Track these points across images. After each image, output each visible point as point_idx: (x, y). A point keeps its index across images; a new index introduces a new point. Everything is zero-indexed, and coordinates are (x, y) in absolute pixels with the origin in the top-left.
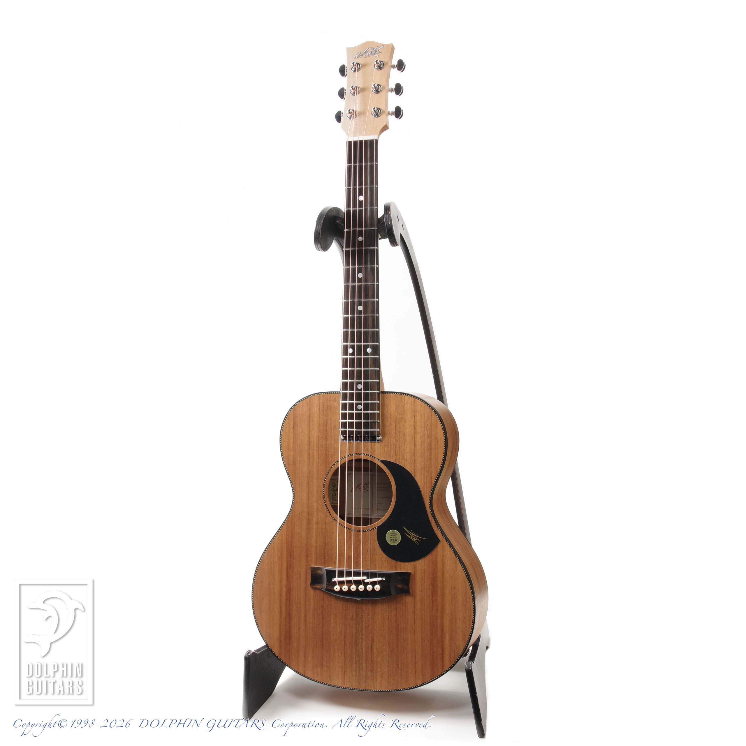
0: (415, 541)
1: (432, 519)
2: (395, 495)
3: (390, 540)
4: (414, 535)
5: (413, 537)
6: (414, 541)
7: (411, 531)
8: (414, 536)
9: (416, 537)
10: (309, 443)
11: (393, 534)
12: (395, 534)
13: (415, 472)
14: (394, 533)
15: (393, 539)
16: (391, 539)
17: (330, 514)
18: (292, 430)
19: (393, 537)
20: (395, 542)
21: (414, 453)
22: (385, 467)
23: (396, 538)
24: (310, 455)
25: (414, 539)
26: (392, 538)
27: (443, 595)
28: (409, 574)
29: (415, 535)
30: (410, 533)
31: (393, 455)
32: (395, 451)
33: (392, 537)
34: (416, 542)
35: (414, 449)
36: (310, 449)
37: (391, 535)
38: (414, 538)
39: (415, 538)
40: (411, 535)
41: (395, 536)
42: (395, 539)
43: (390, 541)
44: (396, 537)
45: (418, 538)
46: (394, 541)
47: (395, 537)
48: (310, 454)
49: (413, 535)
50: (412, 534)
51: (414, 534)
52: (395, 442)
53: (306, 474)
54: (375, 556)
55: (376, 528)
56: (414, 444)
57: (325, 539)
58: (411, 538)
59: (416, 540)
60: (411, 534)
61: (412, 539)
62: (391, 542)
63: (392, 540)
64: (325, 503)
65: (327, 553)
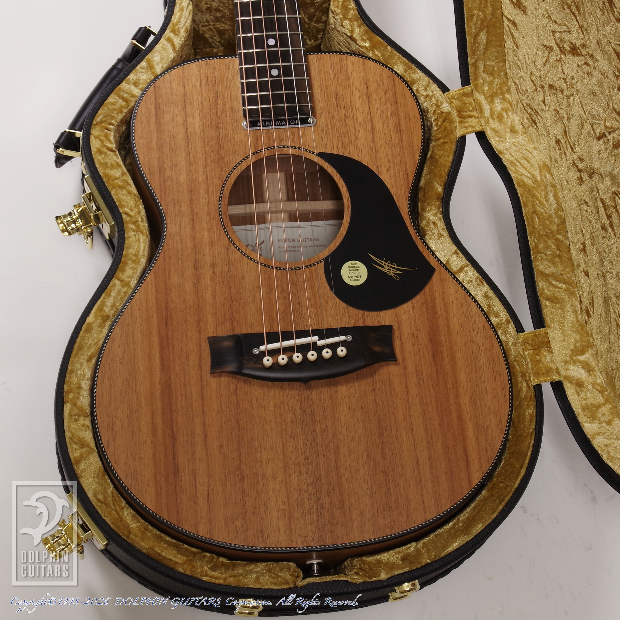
0: (392, 274)
1: (417, 237)
3: (349, 277)
4: (390, 265)
5: (389, 268)
6: (391, 275)
7: (384, 259)
8: (391, 267)
9: (394, 268)
10: (187, 136)
11: (353, 267)
12: (357, 267)
13: (378, 168)
14: (354, 265)
15: (354, 275)
16: (351, 275)
17: (236, 247)
18: (153, 120)
19: (354, 272)
20: (358, 280)
21: (373, 139)
22: (327, 163)
23: (359, 273)
24: (189, 155)
25: (391, 271)
26: (351, 273)
27: (453, 358)
28: (389, 328)
29: (392, 266)
30: (382, 263)
31: (337, 144)
32: (340, 139)
33: (350, 272)
34: (394, 276)
35: (373, 133)
36: (190, 146)
37: (350, 269)
38: (390, 270)
39: (392, 269)
40: (384, 266)
41: (357, 270)
42: (356, 275)
43: (350, 279)
44: (358, 272)
45: (397, 269)
46: (356, 278)
47: (356, 272)
48: (191, 154)
49: (388, 266)
50: (385, 265)
51: (389, 263)
52: (338, 124)
53: (185, 187)
54: (325, 307)
55: (321, 262)
56: (372, 125)
57: (230, 289)
58: (385, 270)
59: (394, 273)
60: (383, 265)
61: (388, 273)
62: (351, 280)
63: (352, 277)
64: (224, 229)
65: (236, 312)
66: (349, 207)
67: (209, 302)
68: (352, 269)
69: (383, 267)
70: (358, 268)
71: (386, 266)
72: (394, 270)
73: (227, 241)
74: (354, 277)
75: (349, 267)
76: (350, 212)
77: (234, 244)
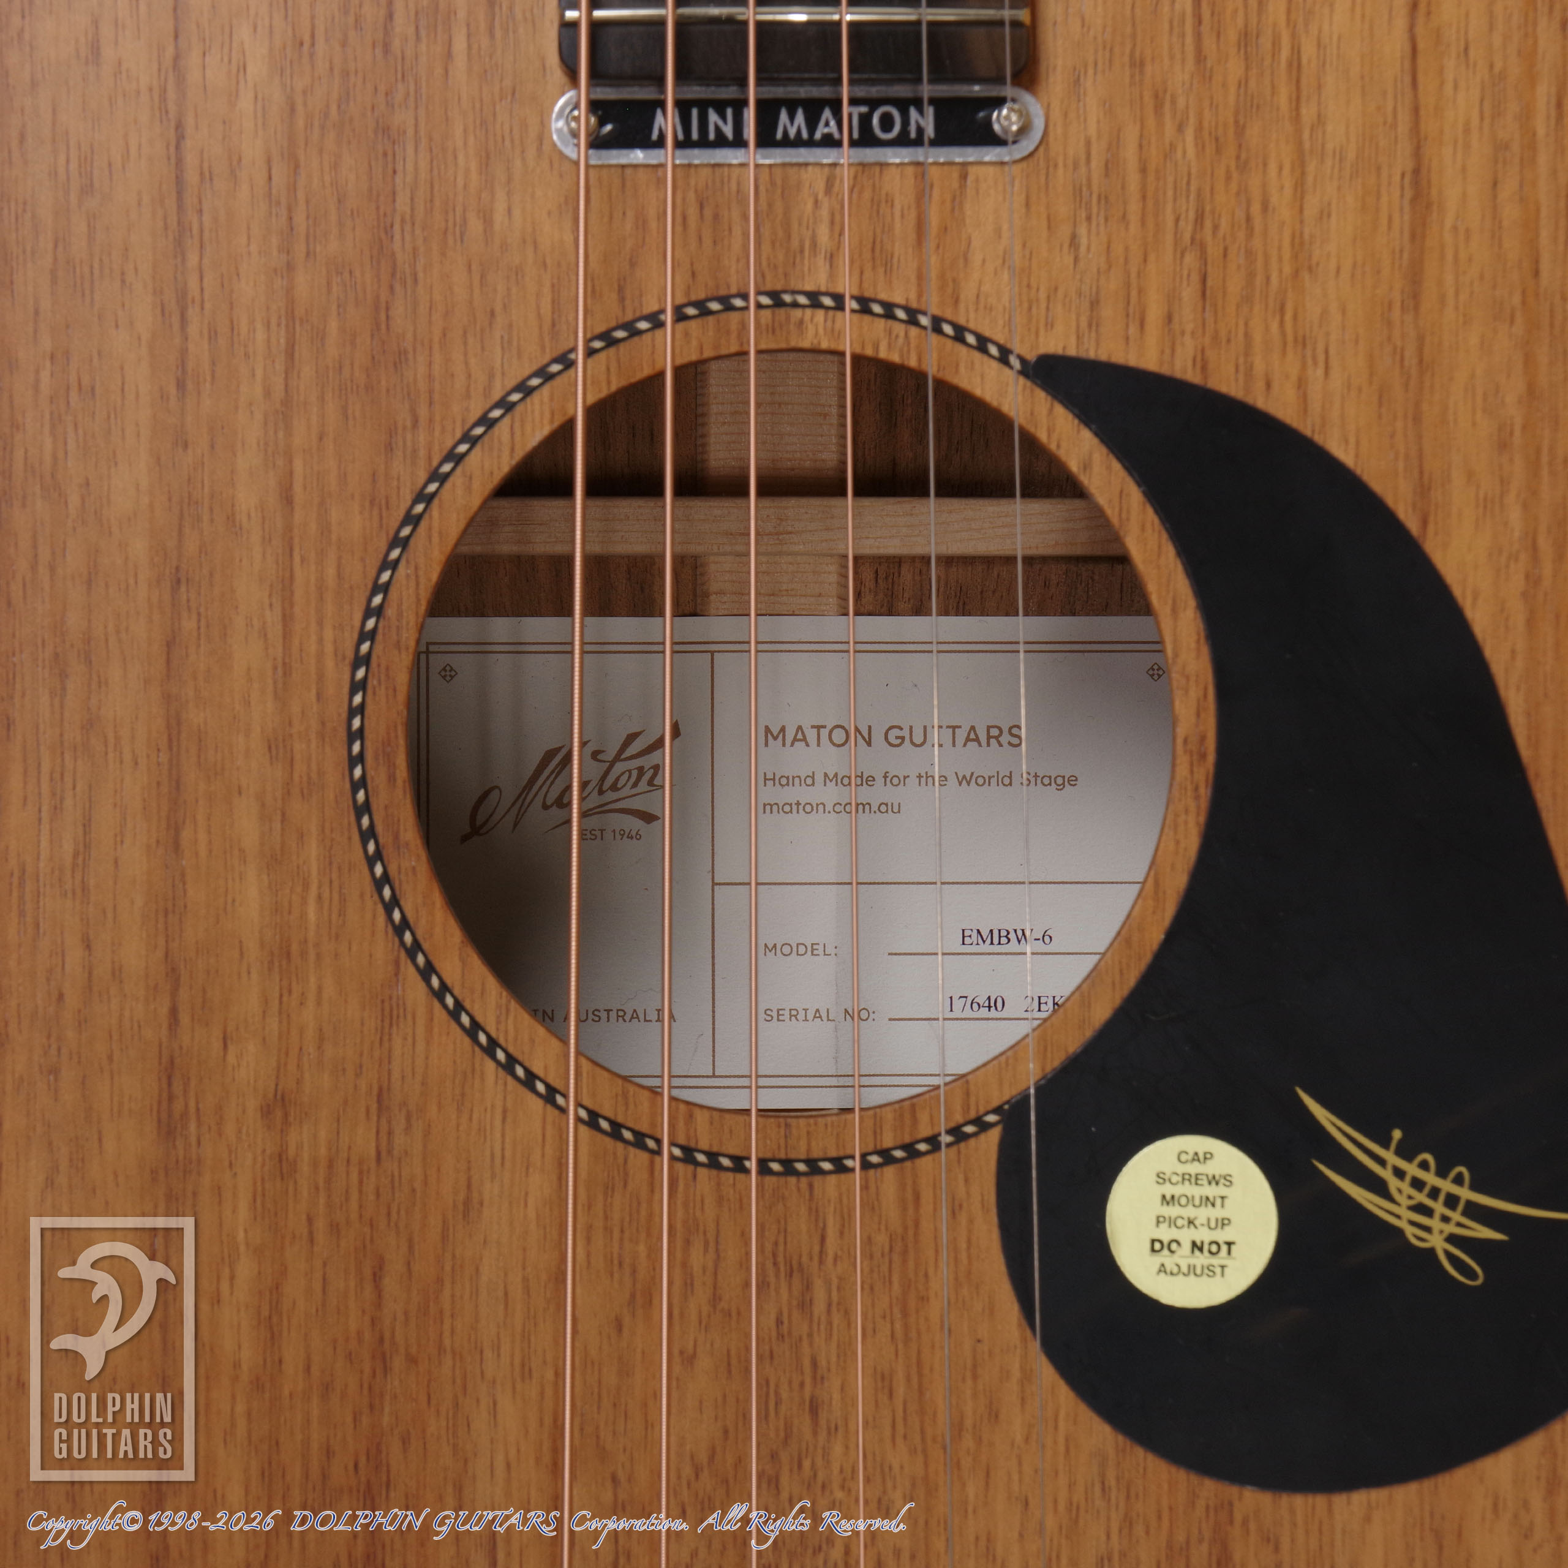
0: (1437, 1242)
2: (1203, 739)
3: (1156, 1246)
4: (1431, 1179)
5: (1422, 1198)
6: (1432, 1251)
7: (1397, 1134)
8: (1434, 1193)
9: (1452, 1201)
10: (179, 181)
11: (1185, 1178)
12: (1213, 1180)
13: (1423, 489)
14: (1193, 1168)
15: (1186, 1236)
16: (1165, 1234)
17: (439, 995)
19: (1190, 1212)
20: (1210, 1271)
21: (1415, 277)
22: (1087, 435)
23: (1224, 1223)
24: (184, 321)
25: (1435, 1223)
26: (1172, 1222)
29: (1447, 1186)
30: (1382, 1162)
31: (1172, 298)
32: (1190, 259)
33: (1172, 1211)
34: (1450, 1256)
35: (1418, 234)
36: (193, 259)
37: (1168, 1190)
38: (1428, 1212)
39: (1439, 1207)
40: (1393, 1183)
41: (1208, 1201)
42: (1203, 1235)
43: (1157, 1260)
44: (1216, 1213)
45: (1473, 1211)
46: (1201, 1260)
47: (1203, 1214)
48: (192, 312)
49: (1418, 1184)
50: (1399, 1174)
51: (1424, 1166)
52: (1191, 152)
53: (139, 548)
54: (979, 1441)
55: (983, 1126)
56: (1416, 171)
57: (377, 1278)
58: (1397, 1211)
59: (1452, 1239)
60: (1386, 1174)
61: (1410, 1231)
62: (1162, 1269)
63: (1169, 1246)
64: (371, 862)
65: (405, 1441)
66: (1203, 756)
67: (237, 1365)
68: (1177, 1190)
69: (1379, 1187)
70: (1221, 1190)
71: (1405, 1186)
72: (1456, 1216)
73: (383, 947)
74: (1187, 1246)
75: (1161, 1178)
76: (1205, 792)
77: (428, 971)
